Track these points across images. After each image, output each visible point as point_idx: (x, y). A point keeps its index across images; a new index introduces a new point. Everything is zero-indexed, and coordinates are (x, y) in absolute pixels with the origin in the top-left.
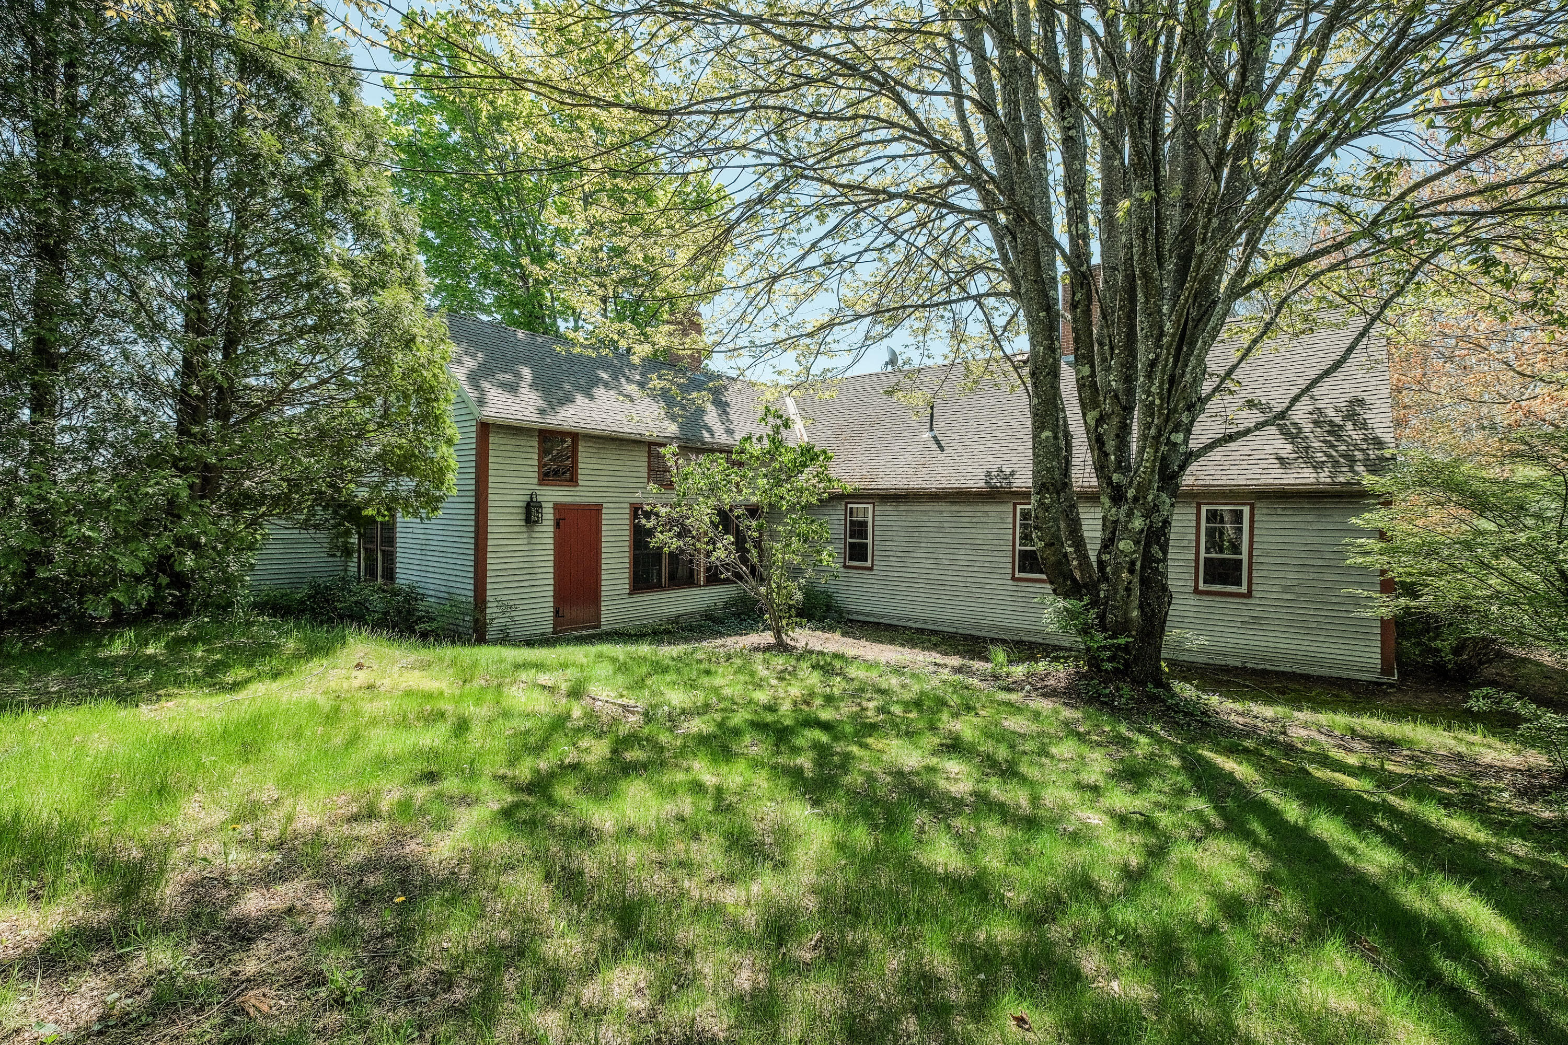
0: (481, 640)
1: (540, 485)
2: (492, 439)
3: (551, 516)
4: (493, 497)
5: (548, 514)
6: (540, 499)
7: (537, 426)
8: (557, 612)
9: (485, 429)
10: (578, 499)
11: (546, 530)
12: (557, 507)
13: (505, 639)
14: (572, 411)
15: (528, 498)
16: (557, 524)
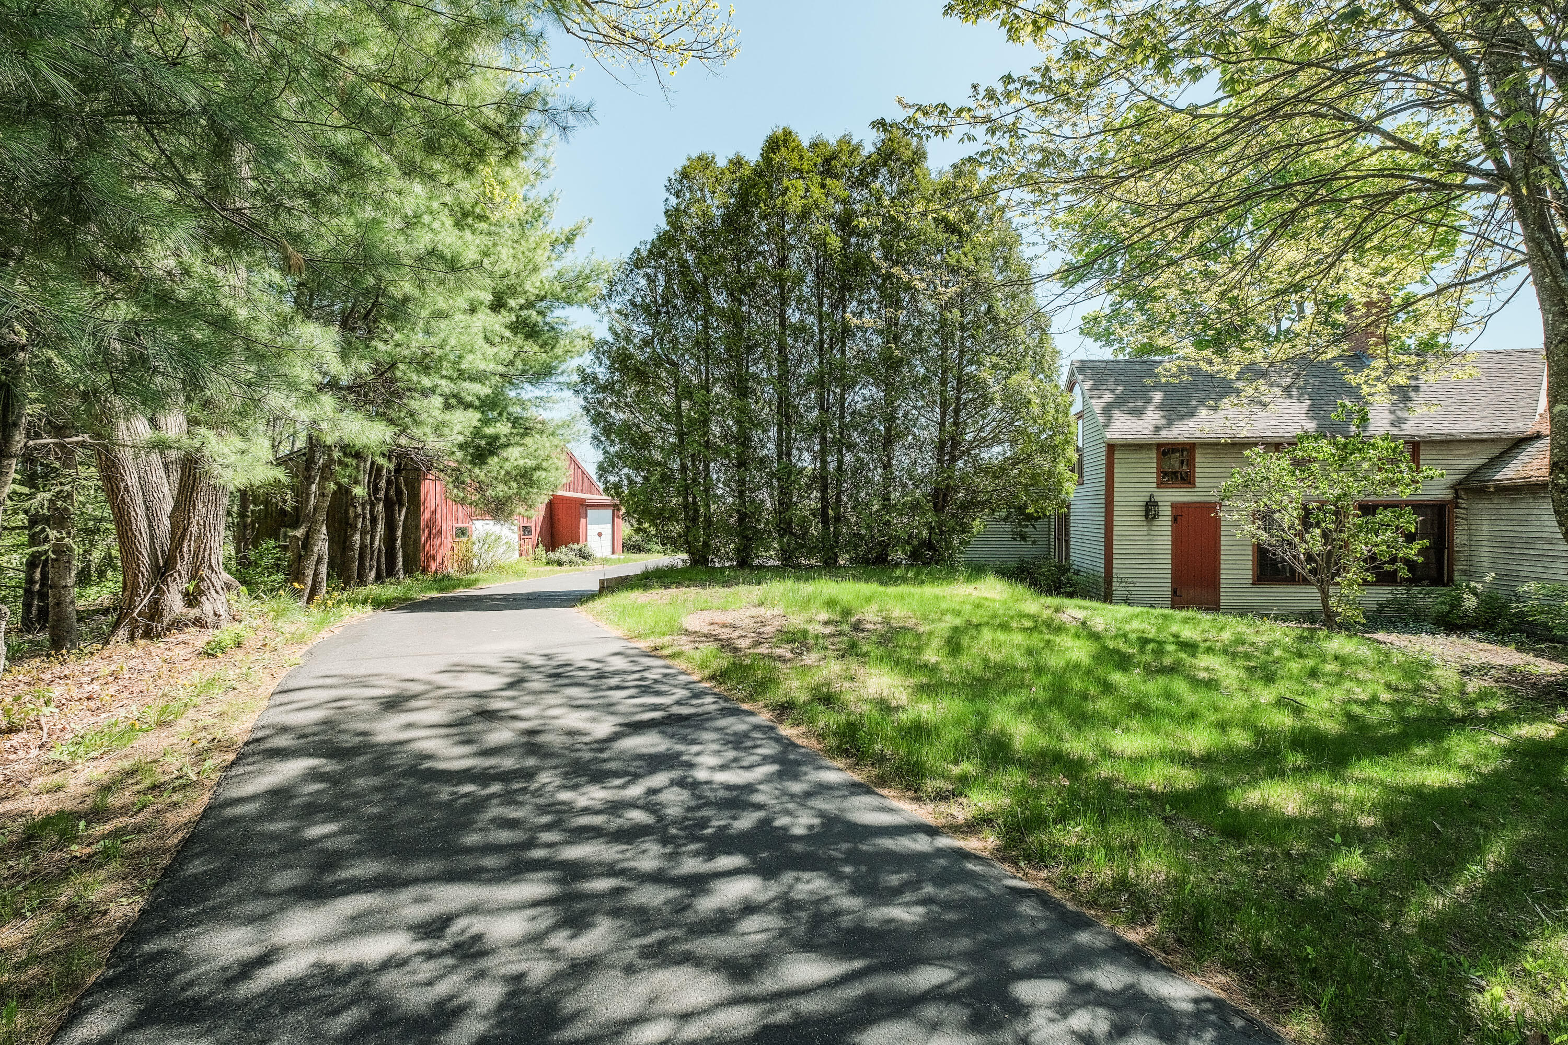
0: (1108, 597)
1: (1158, 487)
2: (1117, 455)
3: (1169, 513)
4: (1118, 499)
5: (1166, 512)
6: (1156, 499)
7: (1154, 441)
8: (1174, 592)
9: (1112, 448)
10: (1195, 499)
11: (1164, 524)
12: (1174, 505)
13: (1127, 601)
14: (1191, 425)
15: (1147, 499)
16: (1175, 519)
